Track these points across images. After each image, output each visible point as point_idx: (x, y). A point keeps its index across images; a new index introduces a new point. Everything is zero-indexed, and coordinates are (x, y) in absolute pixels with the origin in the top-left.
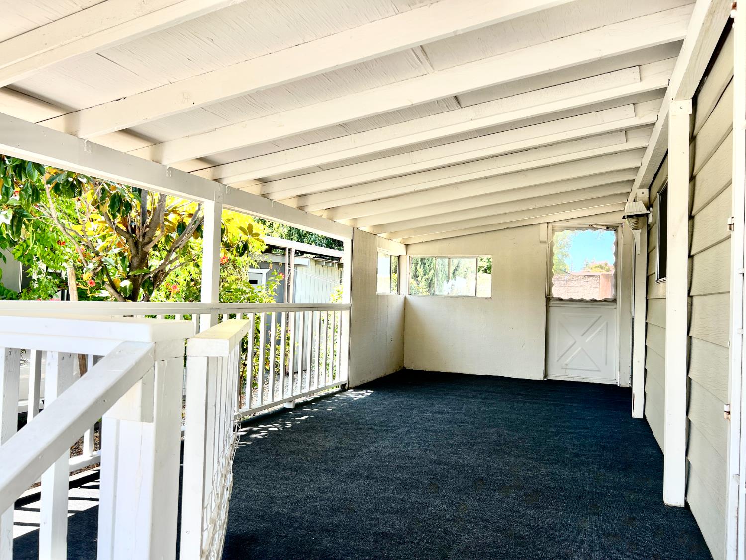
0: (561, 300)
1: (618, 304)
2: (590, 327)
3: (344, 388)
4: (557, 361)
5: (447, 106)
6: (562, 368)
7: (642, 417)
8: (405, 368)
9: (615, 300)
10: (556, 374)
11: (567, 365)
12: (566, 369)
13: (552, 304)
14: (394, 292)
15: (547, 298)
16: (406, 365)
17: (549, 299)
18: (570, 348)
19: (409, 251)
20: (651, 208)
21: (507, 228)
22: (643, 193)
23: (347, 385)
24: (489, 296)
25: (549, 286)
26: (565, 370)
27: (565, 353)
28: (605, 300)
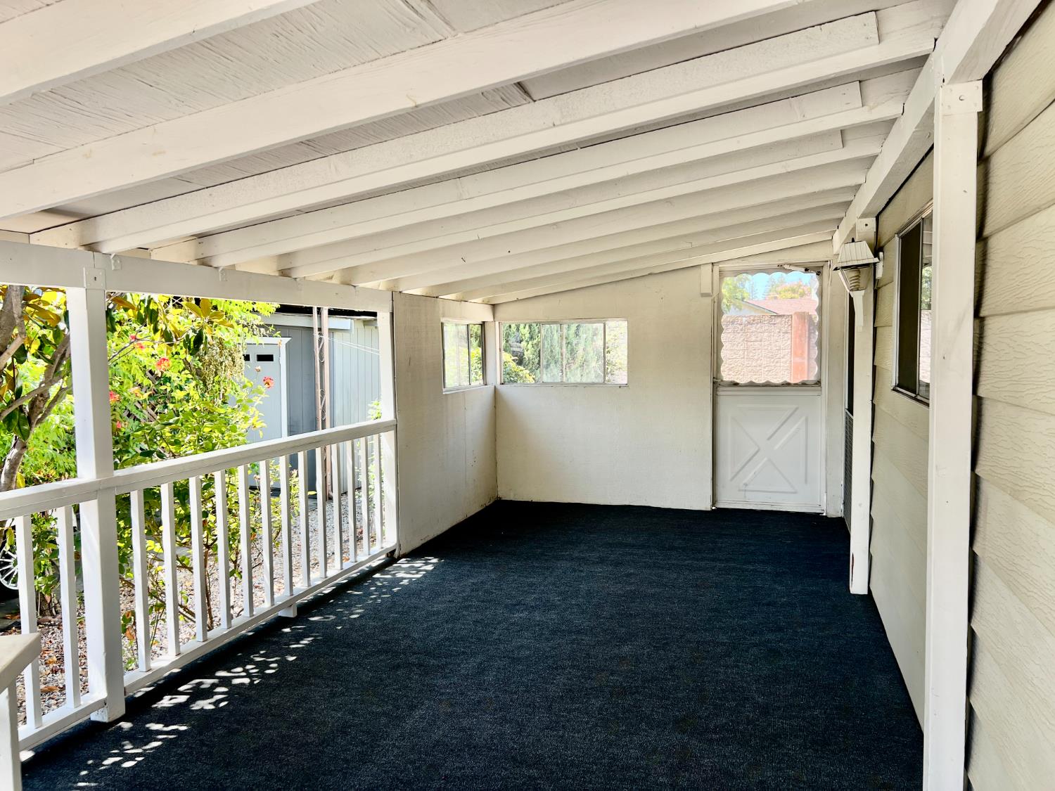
0: (736, 384)
1: (823, 388)
2: (782, 425)
3: (392, 558)
4: (733, 478)
5: (503, 100)
6: (740, 490)
7: (865, 592)
8: (500, 498)
9: (818, 383)
10: (730, 500)
11: (746, 485)
12: (745, 491)
13: (722, 392)
14: (477, 382)
15: (714, 383)
16: (500, 494)
17: (716, 384)
18: (750, 460)
19: (498, 315)
20: (881, 254)
21: (649, 274)
22: (866, 225)
23: (397, 553)
24: (626, 382)
25: (716, 363)
26: (744, 493)
27: (743, 467)
28: (804, 384)
